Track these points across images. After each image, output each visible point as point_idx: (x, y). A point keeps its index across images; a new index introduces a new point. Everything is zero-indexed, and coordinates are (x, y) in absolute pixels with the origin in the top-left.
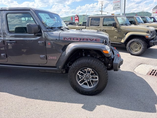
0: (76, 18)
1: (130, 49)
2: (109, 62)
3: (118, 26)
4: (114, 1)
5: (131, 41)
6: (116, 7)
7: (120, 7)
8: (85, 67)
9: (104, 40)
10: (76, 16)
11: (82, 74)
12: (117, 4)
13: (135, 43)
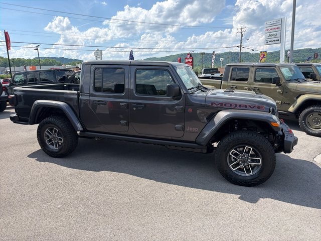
0: (189, 59)
1: (305, 124)
2: (275, 141)
3: (283, 82)
4: (268, 28)
5: (306, 110)
6: (272, 40)
7: (279, 38)
8: (242, 144)
9: (271, 108)
10: (189, 56)
11: (236, 155)
12: (274, 33)
13: (316, 114)
